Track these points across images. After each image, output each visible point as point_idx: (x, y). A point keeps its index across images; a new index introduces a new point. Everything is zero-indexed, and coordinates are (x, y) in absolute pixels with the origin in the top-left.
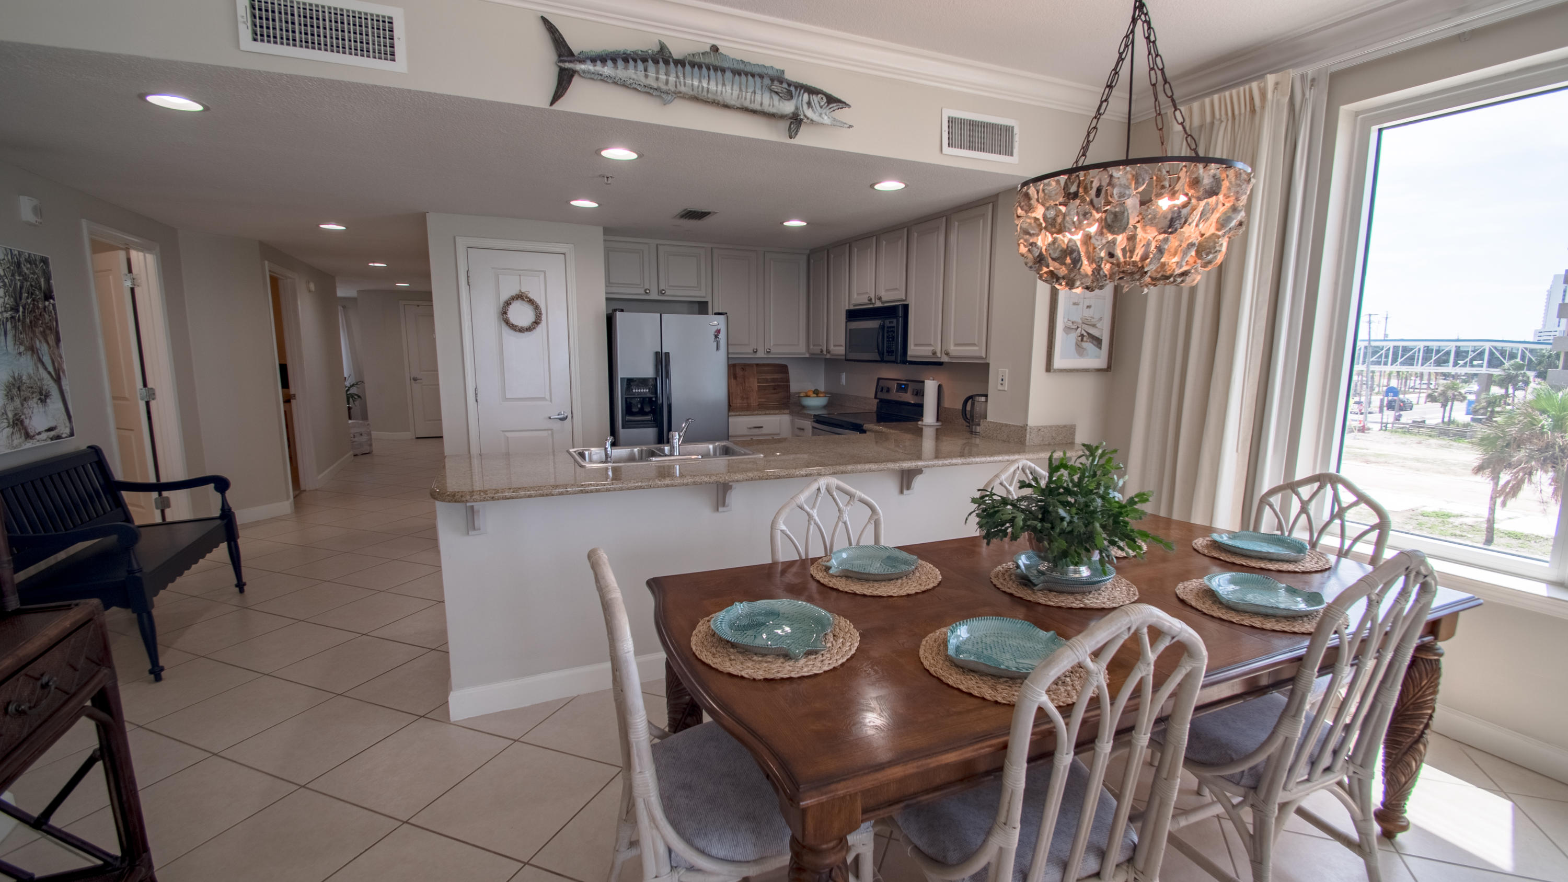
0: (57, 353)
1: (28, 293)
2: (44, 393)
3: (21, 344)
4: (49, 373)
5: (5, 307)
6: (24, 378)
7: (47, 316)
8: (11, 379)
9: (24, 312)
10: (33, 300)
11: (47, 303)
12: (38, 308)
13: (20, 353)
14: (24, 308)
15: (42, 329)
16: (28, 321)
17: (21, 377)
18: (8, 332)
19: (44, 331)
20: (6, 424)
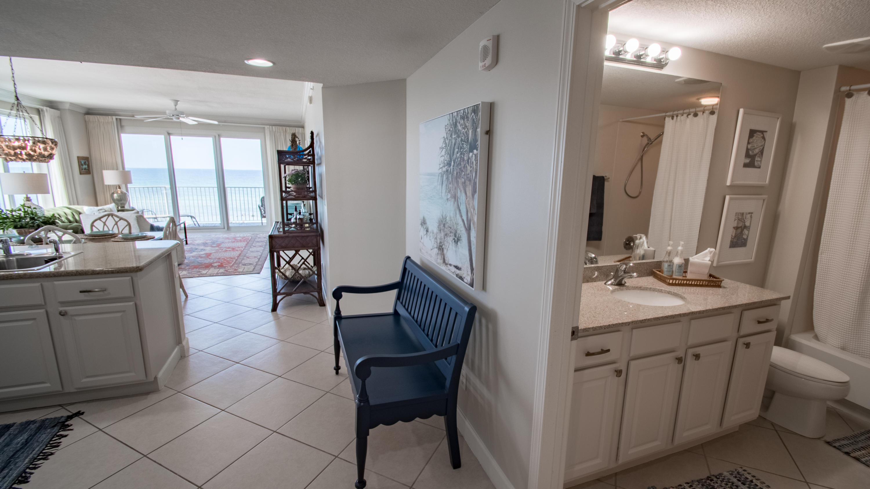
0: (471, 205)
1: (458, 149)
2: (457, 236)
3: (449, 192)
4: (463, 221)
5: (444, 163)
6: (448, 218)
7: (469, 168)
8: (441, 217)
9: (454, 166)
10: (461, 154)
11: (471, 154)
12: (464, 160)
13: (448, 199)
14: (454, 163)
15: (463, 180)
16: (455, 172)
17: (446, 218)
18: (444, 182)
19: (465, 183)
20: (436, 247)
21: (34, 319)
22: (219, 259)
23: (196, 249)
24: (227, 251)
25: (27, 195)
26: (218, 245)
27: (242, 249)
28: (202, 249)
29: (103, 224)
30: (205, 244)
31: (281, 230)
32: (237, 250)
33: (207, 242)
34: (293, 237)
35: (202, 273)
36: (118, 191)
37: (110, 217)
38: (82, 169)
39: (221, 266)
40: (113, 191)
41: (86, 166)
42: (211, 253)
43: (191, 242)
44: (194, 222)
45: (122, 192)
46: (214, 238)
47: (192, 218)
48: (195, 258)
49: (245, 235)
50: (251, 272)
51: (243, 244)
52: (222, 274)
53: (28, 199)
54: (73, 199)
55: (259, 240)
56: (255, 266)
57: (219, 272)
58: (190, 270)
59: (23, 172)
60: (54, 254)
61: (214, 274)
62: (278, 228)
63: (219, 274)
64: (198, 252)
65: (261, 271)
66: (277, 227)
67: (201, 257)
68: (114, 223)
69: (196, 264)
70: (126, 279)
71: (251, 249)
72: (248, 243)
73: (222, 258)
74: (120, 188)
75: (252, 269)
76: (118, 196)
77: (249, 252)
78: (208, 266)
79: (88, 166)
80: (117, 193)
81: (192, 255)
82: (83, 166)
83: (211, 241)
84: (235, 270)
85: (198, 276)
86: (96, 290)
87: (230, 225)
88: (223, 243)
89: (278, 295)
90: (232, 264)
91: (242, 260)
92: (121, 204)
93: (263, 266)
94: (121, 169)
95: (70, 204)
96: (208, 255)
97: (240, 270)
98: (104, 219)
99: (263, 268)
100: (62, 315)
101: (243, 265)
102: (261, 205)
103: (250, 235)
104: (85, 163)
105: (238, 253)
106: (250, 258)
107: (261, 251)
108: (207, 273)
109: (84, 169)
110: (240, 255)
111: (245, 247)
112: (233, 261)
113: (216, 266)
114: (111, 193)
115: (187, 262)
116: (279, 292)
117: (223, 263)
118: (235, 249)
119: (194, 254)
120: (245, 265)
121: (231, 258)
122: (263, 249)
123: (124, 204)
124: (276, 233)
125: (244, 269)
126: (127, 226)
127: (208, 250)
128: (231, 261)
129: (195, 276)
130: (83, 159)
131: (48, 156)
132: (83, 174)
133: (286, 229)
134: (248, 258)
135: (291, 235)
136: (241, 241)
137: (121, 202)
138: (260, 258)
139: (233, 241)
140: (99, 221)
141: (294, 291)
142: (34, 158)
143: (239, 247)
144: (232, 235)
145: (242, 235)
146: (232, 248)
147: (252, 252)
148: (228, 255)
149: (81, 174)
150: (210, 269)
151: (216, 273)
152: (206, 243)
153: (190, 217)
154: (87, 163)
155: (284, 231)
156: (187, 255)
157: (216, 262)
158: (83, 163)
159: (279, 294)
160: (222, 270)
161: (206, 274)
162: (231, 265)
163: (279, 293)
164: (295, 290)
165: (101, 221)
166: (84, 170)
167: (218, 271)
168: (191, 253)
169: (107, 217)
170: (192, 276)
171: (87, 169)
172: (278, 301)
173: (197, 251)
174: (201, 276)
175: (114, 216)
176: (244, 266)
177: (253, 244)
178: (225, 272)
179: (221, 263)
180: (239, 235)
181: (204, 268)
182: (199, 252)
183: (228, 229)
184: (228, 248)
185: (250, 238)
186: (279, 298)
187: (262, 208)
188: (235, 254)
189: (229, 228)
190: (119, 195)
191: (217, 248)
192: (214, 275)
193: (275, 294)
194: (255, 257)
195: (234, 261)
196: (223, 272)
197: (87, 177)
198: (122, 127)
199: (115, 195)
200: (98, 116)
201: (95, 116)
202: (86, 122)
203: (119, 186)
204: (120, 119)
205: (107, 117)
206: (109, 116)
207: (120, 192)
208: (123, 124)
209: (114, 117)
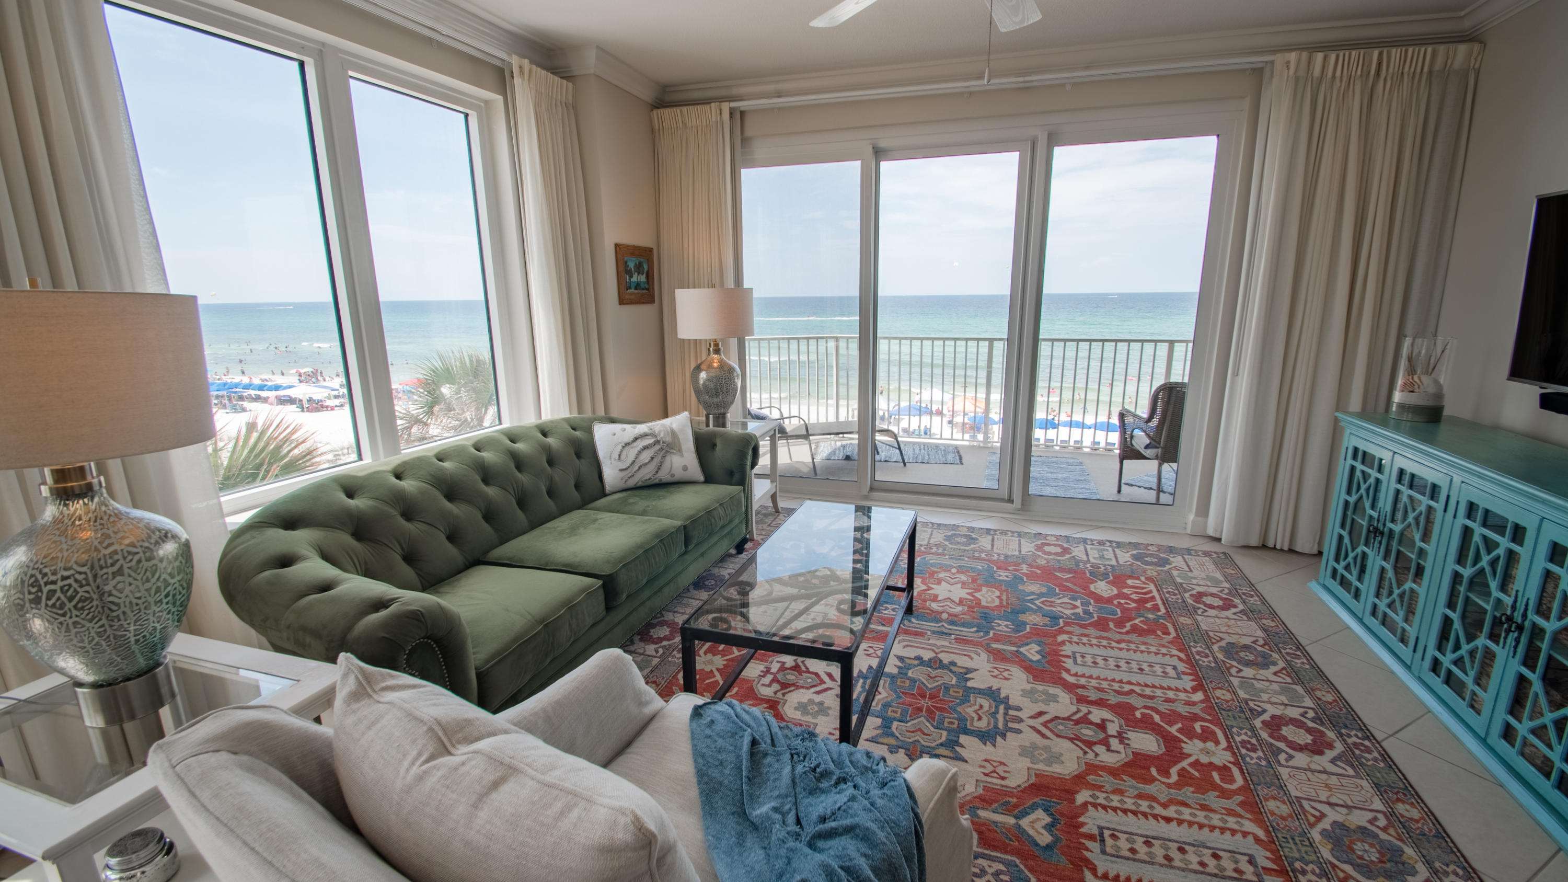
36: (712, 361)
38: (629, 288)
40: (693, 366)
41: (643, 278)
45: (724, 365)
74: (717, 351)
76: (709, 379)
79: (649, 277)
80: (710, 366)
82: (631, 276)
92: (717, 406)
94: (730, 283)
104: (639, 268)
109: (633, 285)
114: (690, 370)
123: (727, 405)
130: (633, 254)
132: (631, 302)
137: (716, 400)
149: (621, 302)
154: (646, 267)
158: (631, 265)
166: (633, 291)
171: (642, 286)
189: (1026, 500)
190: (713, 373)
197: (645, 311)
198: (745, 141)
199: (703, 375)
200: (684, 109)
201: (678, 110)
202: (653, 131)
203: (717, 345)
204: (742, 113)
205: (707, 107)
206: (713, 104)
207: (715, 365)
208: (749, 132)
209: (726, 107)
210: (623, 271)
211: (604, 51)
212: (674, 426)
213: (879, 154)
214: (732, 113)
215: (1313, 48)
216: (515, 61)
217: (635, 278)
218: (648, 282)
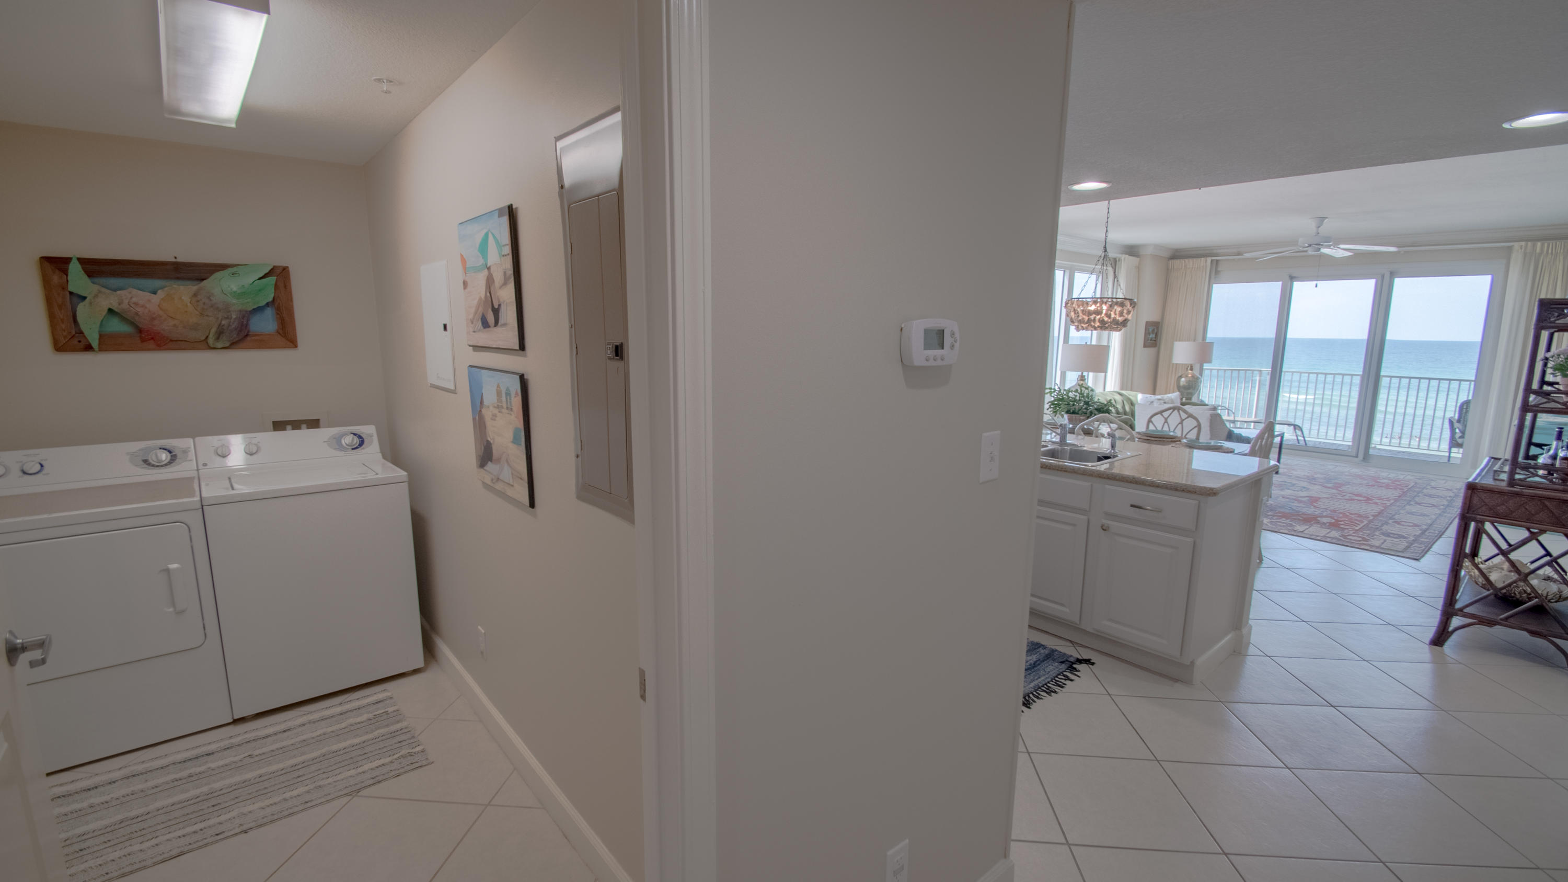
21: (1074, 525)
22: (1334, 511)
23: (1293, 485)
24: (1354, 500)
25: (1082, 373)
26: (1337, 486)
27: (1388, 503)
28: (1304, 487)
29: (1163, 420)
30: (1312, 480)
31: (1504, 477)
32: (1376, 503)
33: (1316, 476)
34: (1533, 497)
35: (1295, 528)
36: (1188, 374)
37: (1176, 411)
38: (1148, 340)
39: (1335, 525)
40: (1180, 375)
41: (1154, 336)
42: (1320, 498)
43: (1285, 470)
44: (1297, 436)
45: (1193, 376)
46: (1332, 472)
47: (1295, 429)
48: (1287, 500)
49: (1402, 477)
50: (1399, 551)
51: (1393, 494)
52: (1334, 541)
53: (1082, 378)
54: (1127, 381)
55: (1434, 492)
56: (1412, 544)
57: (1327, 535)
58: (1275, 518)
59: (1084, 343)
60: (1109, 451)
61: (1318, 536)
62: (1495, 471)
63: (1328, 540)
64: (1294, 491)
65: (1423, 556)
66: (1495, 469)
67: (1300, 502)
68: (1179, 421)
69: (1288, 511)
70: (1190, 503)
71: (1408, 507)
72: (1404, 494)
73: (1342, 511)
74: (1192, 369)
75: (1403, 547)
76: (1187, 381)
77: (1402, 512)
78: (1309, 520)
79: (1156, 335)
80: (1186, 376)
81: (1282, 493)
83: (1323, 476)
84: (1364, 539)
85: (1286, 531)
86: (1149, 508)
87: (1371, 452)
88: (1349, 483)
89: (1456, 615)
90: (1359, 527)
91: (1382, 525)
92: (1188, 394)
93: (1431, 547)
94: (1200, 339)
95: (1122, 389)
96: (1313, 500)
97: (1376, 543)
98: (1166, 414)
99: (1430, 552)
100: (1103, 529)
101: (1383, 534)
102: (1456, 417)
103: (1412, 478)
104: (1153, 330)
105: (1377, 509)
106: (1403, 525)
107: (1434, 517)
108: (1306, 532)
109: (1150, 339)
110: (1380, 513)
111: (1396, 500)
112: (1362, 522)
113: (1324, 524)
114: (1177, 377)
115: (1271, 504)
116: (1461, 610)
117: (1341, 521)
118: (1371, 500)
119: (1287, 492)
120: (1388, 535)
121: (1360, 516)
122: (1438, 512)
123: (1192, 394)
124: (1489, 481)
125: (1383, 543)
126: (1196, 427)
127: (1315, 490)
128: (1357, 520)
129: (1281, 531)
130: (1152, 326)
131: (1121, 323)
132: (1148, 347)
133: (1517, 477)
134: (1398, 523)
135: (1527, 491)
136: (1388, 487)
137: (1189, 391)
138: (1427, 529)
139: (1371, 484)
140: (1159, 415)
141: (1501, 619)
142: (1107, 325)
143: (1380, 499)
144: (1372, 471)
145: (1392, 476)
146: (1365, 497)
147: (1412, 513)
148: (1355, 507)
149: (1145, 346)
150: (1312, 525)
151: (1322, 535)
152: (1314, 479)
153: (1292, 427)
154: (1156, 330)
155: (1512, 482)
156: (1275, 492)
157: (1326, 517)
158: (1151, 330)
159: (1459, 612)
160: (1335, 534)
161: (1302, 532)
162: (1357, 528)
163: (1461, 612)
164: (1506, 619)
165: (1162, 415)
166: (1149, 341)
167: (1328, 533)
168: (1282, 490)
169: (1172, 410)
170: (1276, 530)
171: (1153, 339)
172: (1451, 629)
173: (1293, 488)
174: (1292, 533)
175: (1181, 411)
176: (1384, 538)
177: (1417, 499)
178: (1342, 538)
179: (1337, 521)
180: (1386, 475)
181: (1299, 520)
182: (1298, 491)
183: (1364, 459)
184: (1357, 495)
185: (1412, 484)
186: (1456, 622)
187: (1456, 425)
188: (1371, 509)
189: (1367, 457)
190: (1188, 379)
191: (1334, 491)
192: (1319, 538)
193: (1449, 609)
194: (1415, 525)
195: (1366, 522)
196: (1338, 536)
197: (1152, 351)
198: (1217, 272)
199: (1183, 379)
200: (1187, 260)
201: (1183, 261)
202: (1168, 269)
203: (1192, 367)
204: (1217, 261)
205: (1199, 260)
206: (1203, 259)
207: (1190, 376)
208: (1219, 269)
209: (1209, 259)
210: (1147, 333)
211: (1157, 247)
212: (1173, 397)
213: (1292, 278)
214: (1212, 261)
215: (1534, 240)
216: (1123, 257)
217: (1151, 336)
218: (1155, 338)
